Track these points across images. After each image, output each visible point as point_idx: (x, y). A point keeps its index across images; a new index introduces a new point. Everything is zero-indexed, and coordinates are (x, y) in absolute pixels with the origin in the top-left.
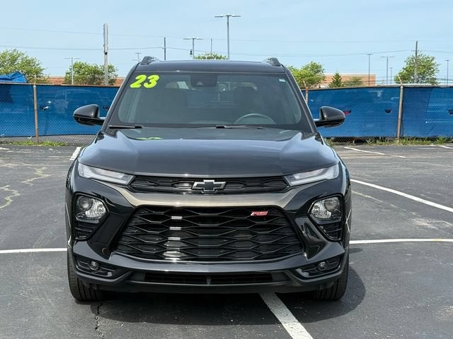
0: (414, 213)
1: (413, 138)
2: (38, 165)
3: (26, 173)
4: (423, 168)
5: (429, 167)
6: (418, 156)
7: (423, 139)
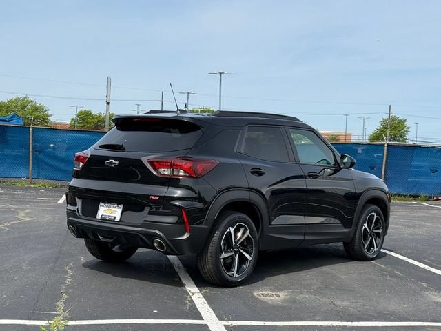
0: (425, 285)
1: (395, 195)
2: (23, 207)
3: (6, 216)
4: (414, 226)
5: (420, 226)
6: (404, 213)
7: (405, 196)
